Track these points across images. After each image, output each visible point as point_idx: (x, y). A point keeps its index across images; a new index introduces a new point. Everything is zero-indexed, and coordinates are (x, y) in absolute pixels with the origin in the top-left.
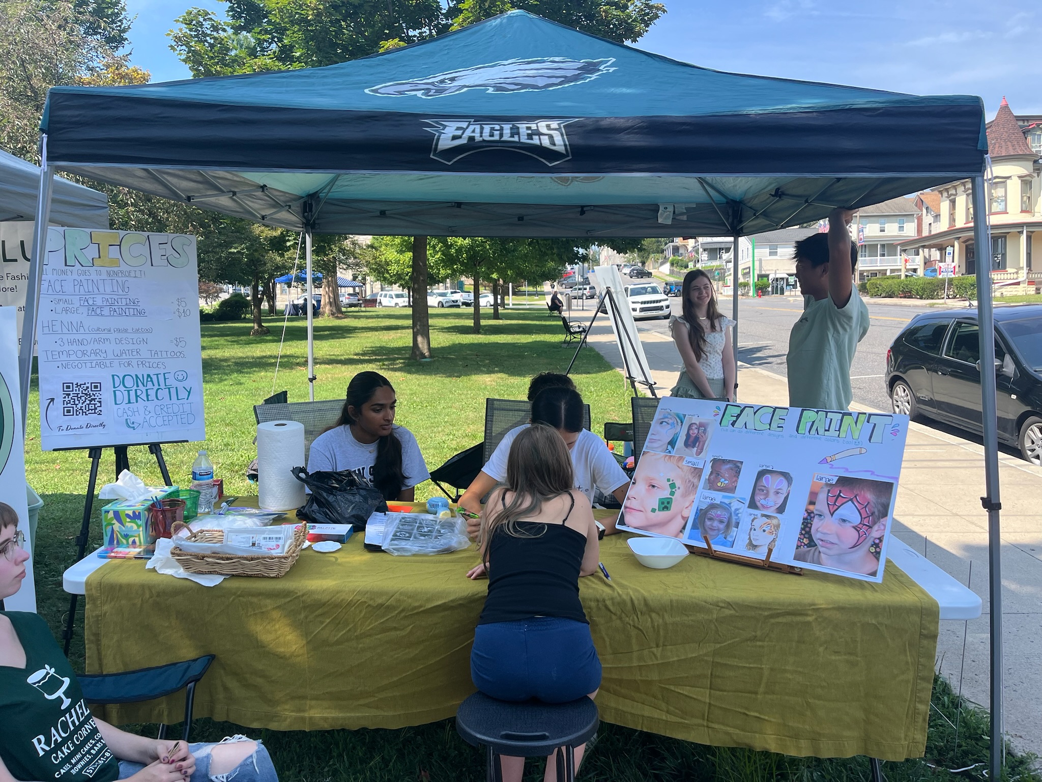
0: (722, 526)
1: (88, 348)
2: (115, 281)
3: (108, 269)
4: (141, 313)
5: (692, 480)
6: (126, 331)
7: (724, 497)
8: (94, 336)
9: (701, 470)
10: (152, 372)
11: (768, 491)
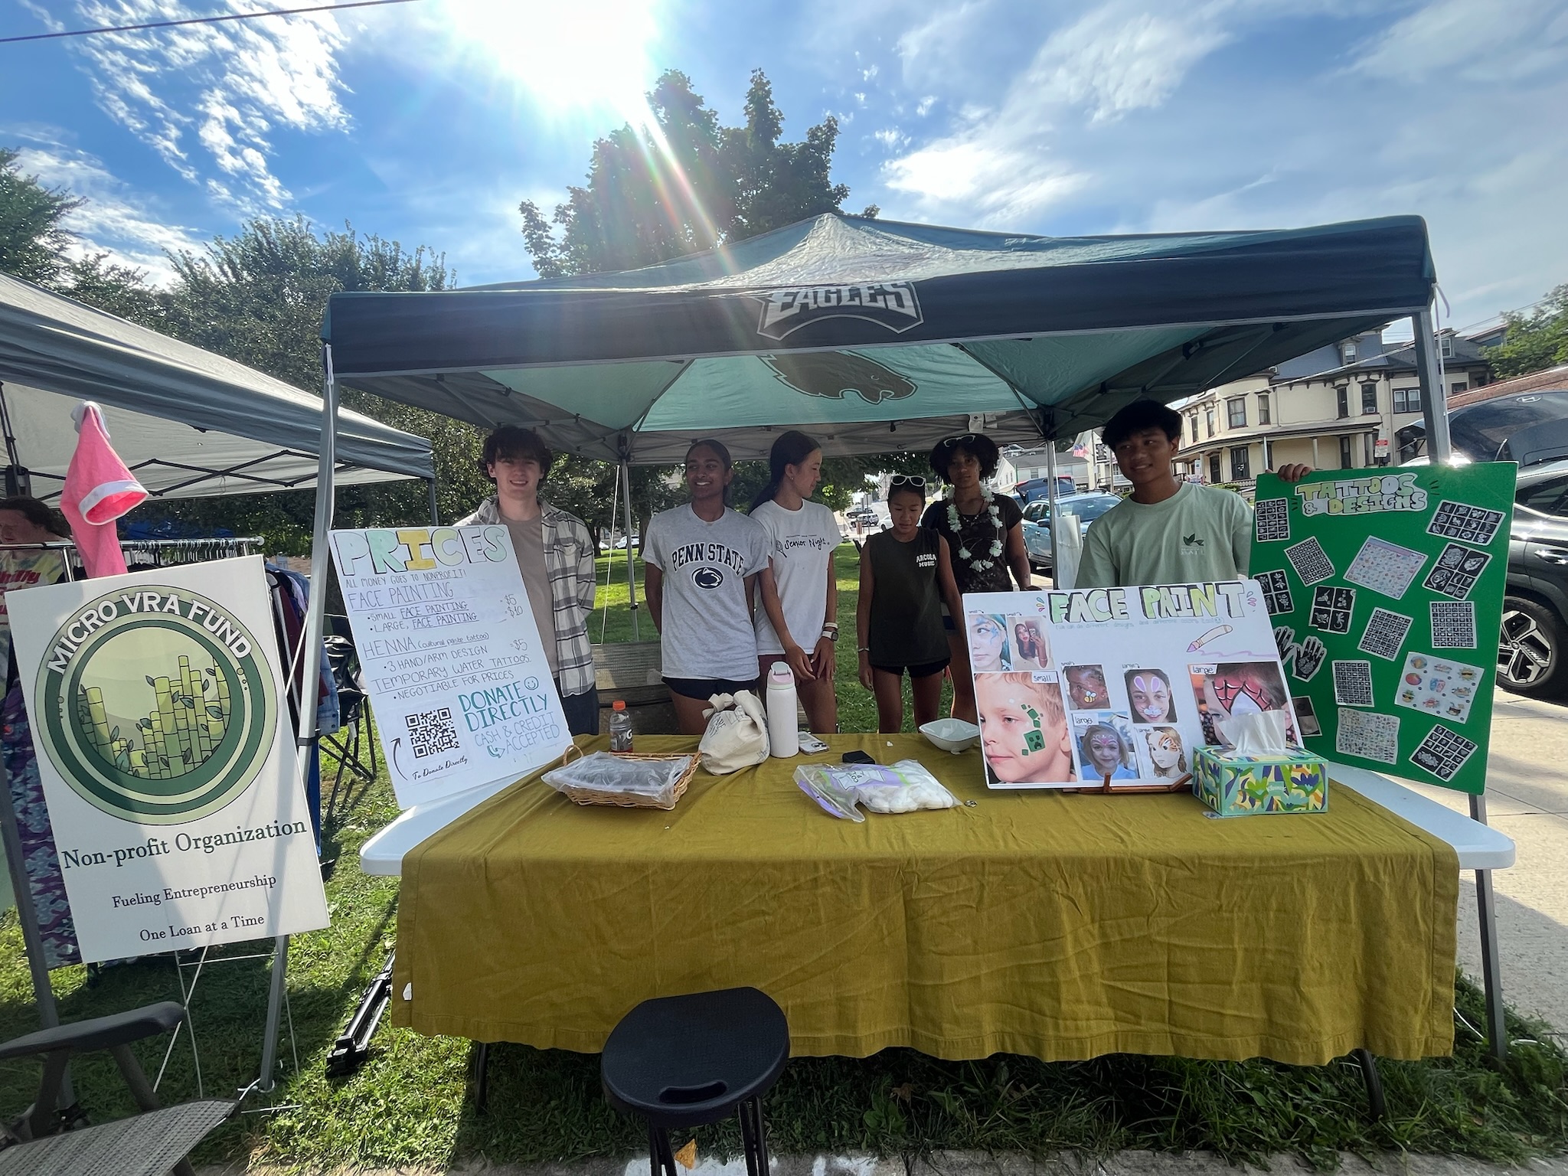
0: (1115, 753)
1: (424, 668)
2: (435, 585)
3: (425, 572)
4: (471, 618)
5: (1053, 701)
6: (460, 640)
7: (1101, 715)
8: (427, 653)
9: (1057, 686)
10: (501, 684)
11: (1147, 697)
